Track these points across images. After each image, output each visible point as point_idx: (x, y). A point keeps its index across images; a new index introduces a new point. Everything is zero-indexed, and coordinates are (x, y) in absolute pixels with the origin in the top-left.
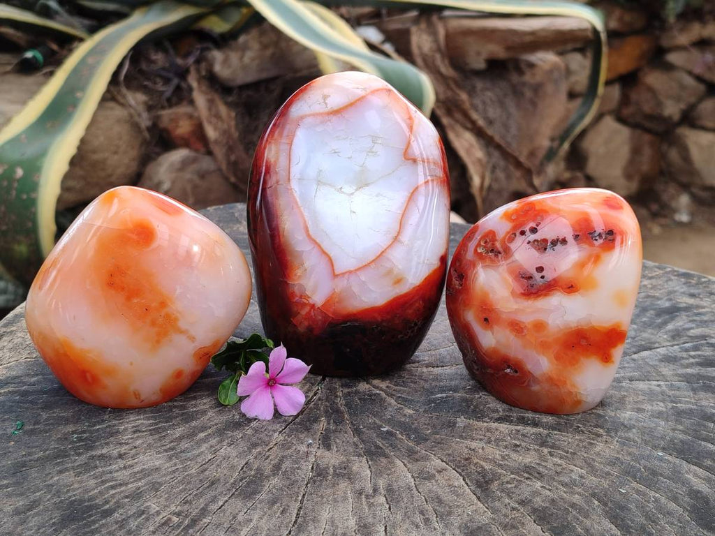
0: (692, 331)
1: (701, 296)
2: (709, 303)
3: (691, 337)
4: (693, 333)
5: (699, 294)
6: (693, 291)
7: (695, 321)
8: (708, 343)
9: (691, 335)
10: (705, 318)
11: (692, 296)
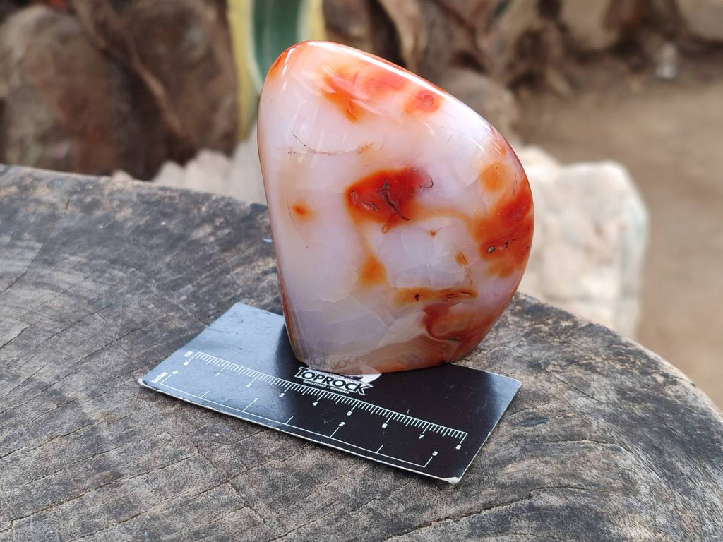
0: (510, 469)
1: (550, 368)
2: (560, 386)
3: (503, 486)
4: (510, 476)
5: (547, 363)
6: (539, 354)
7: (523, 436)
8: (531, 508)
9: (504, 480)
10: (543, 429)
11: (536, 366)
